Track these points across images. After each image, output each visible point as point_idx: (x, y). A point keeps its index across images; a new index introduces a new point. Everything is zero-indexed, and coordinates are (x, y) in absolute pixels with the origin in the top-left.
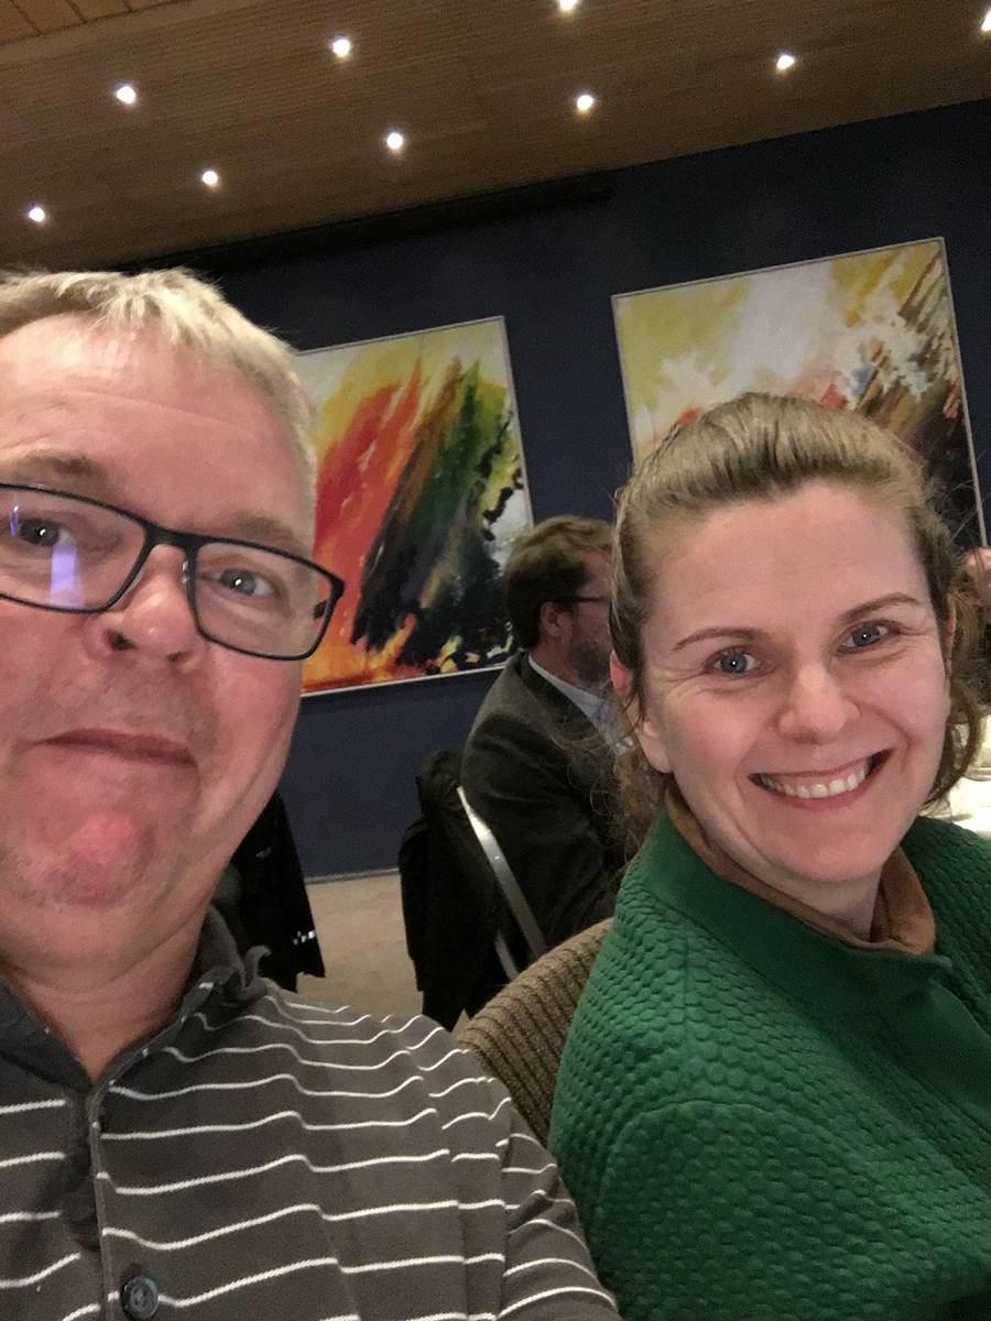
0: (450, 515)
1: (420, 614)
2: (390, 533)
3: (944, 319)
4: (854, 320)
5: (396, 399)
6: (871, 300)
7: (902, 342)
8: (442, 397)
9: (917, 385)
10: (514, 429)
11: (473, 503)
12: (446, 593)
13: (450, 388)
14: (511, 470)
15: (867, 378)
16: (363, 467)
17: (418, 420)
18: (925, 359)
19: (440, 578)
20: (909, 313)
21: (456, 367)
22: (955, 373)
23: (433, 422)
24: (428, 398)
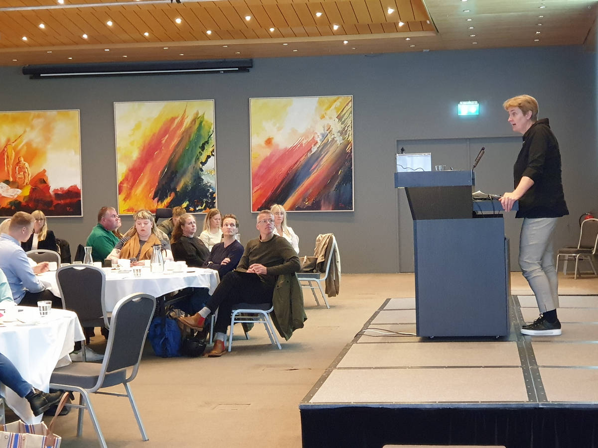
0: (190, 161)
1: (176, 193)
2: (170, 164)
3: (349, 122)
4: (323, 117)
5: (176, 121)
6: (328, 112)
7: (337, 127)
8: (191, 123)
9: (339, 140)
10: (213, 136)
11: (198, 159)
12: (185, 187)
13: (194, 120)
14: (211, 150)
15: (324, 136)
16: (163, 142)
17: (183, 129)
18: (343, 132)
19: (184, 182)
20: (339, 118)
21: (197, 114)
22: (351, 138)
23: (187, 131)
24: (187, 122)
